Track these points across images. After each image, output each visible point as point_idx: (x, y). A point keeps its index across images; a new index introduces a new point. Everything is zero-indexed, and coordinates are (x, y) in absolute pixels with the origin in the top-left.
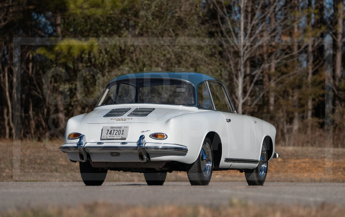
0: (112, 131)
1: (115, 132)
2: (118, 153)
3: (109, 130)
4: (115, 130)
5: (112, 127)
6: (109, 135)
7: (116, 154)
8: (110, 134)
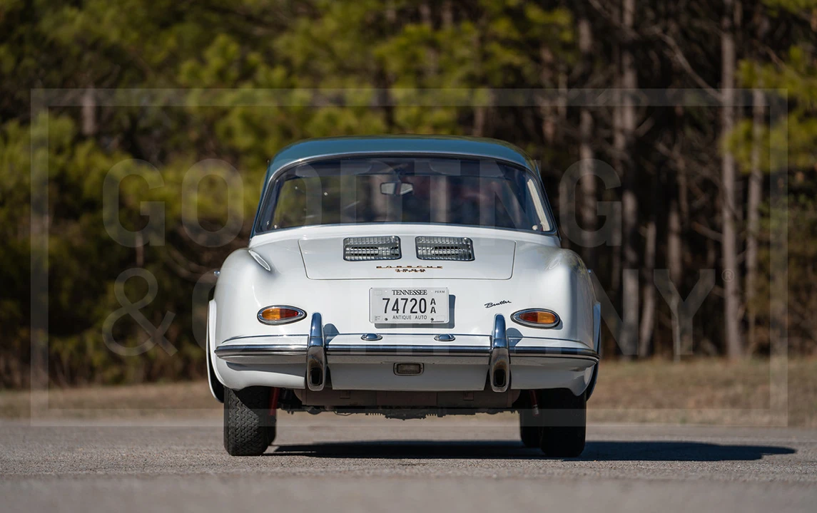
0: (401, 303)
1: (410, 305)
2: (419, 365)
3: (389, 300)
4: (407, 300)
5: (397, 292)
6: (391, 313)
7: (412, 368)
8: (393, 310)
